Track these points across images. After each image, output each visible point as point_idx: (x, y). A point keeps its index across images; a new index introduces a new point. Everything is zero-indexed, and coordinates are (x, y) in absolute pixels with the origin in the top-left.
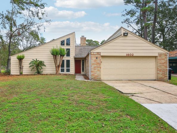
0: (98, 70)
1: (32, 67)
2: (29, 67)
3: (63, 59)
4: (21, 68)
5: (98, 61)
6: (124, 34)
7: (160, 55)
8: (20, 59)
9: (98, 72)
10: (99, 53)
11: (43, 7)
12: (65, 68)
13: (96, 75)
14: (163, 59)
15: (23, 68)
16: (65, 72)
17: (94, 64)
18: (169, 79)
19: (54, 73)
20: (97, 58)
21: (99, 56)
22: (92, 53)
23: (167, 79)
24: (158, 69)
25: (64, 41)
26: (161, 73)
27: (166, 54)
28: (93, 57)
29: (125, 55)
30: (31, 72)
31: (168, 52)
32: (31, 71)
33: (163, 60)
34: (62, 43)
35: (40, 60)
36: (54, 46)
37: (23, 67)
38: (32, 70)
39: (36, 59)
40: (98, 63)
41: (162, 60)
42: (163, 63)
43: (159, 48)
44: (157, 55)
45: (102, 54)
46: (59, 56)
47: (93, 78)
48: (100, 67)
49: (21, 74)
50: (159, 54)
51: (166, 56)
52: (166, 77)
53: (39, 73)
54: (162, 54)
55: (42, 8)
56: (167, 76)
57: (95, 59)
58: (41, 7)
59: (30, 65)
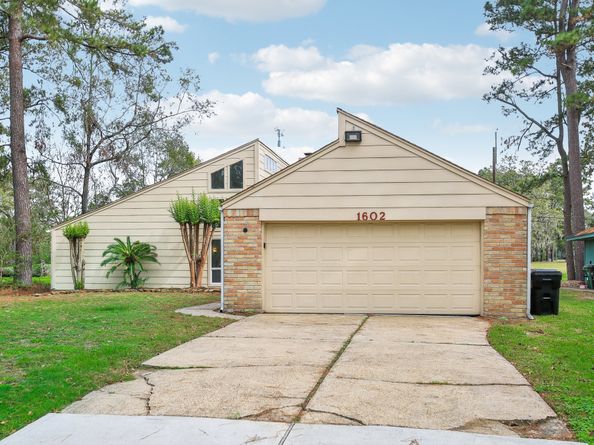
0: (250, 275)
1: (109, 266)
2: (102, 265)
3: (214, 238)
4: (77, 267)
5: (251, 240)
6: (347, 134)
7: (496, 215)
8: (75, 238)
9: (251, 284)
10: (252, 212)
11: (167, 57)
13: (243, 294)
14: (506, 233)
15: (86, 267)
17: (234, 253)
18: (532, 313)
19: (181, 287)
20: (245, 230)
21: (253, 222)
22: (230, 213)
23: (524, 312)
24: (486, 270)
26: (498, 287)
27: (521, 211)
28: (231, 227)
29: (352, 216)
30: (105, 280)
31: (526, 204)
32: (107, 277)
33: (508, 236)
35: (142, 240)
36: (181, 191)
37: (83, 264)
38: (111, 275)
39: (128, 238)
40: (251, 249)
41: (502, 236)
42: (509, 249)
43: (491, 188)
44: (481, 215)
45: (264, 216)
46: (202, 226)
47: (232, 303)
48: (259, 266)
49: (79, 287)
50: (491, 211)
51: (521, 221)
52: (519, 302)
53: (134, 285)
54: (505, 211)
55: (164, 62)
56: (523, 298)
57: (238, 232)
58: (160, 57)
59: (105, 258)
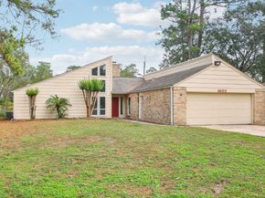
0: (182, 111)
4: (32, 109)
6: (216, 62)
7: (258, 92)
8: (32, 95)
12: (99, 109)
16: (99, 115)
17: (177, 103)
20: (181, 95)
21: (184, 92)
22: (176, 88)
25: (96, 69)
28: (176, 94)
29: (216, 91)
34: (94, 72)
37: (36, 107)
39: (56, 96)
40: (183, 102)
41: (259, 98)
43: (256, 83)
44: (253, 91)
49: (33, 118)
50: (256, 90)
51: (264, 94)
53: (61, 117)
54: (260, 90)
57: (178, 96)
